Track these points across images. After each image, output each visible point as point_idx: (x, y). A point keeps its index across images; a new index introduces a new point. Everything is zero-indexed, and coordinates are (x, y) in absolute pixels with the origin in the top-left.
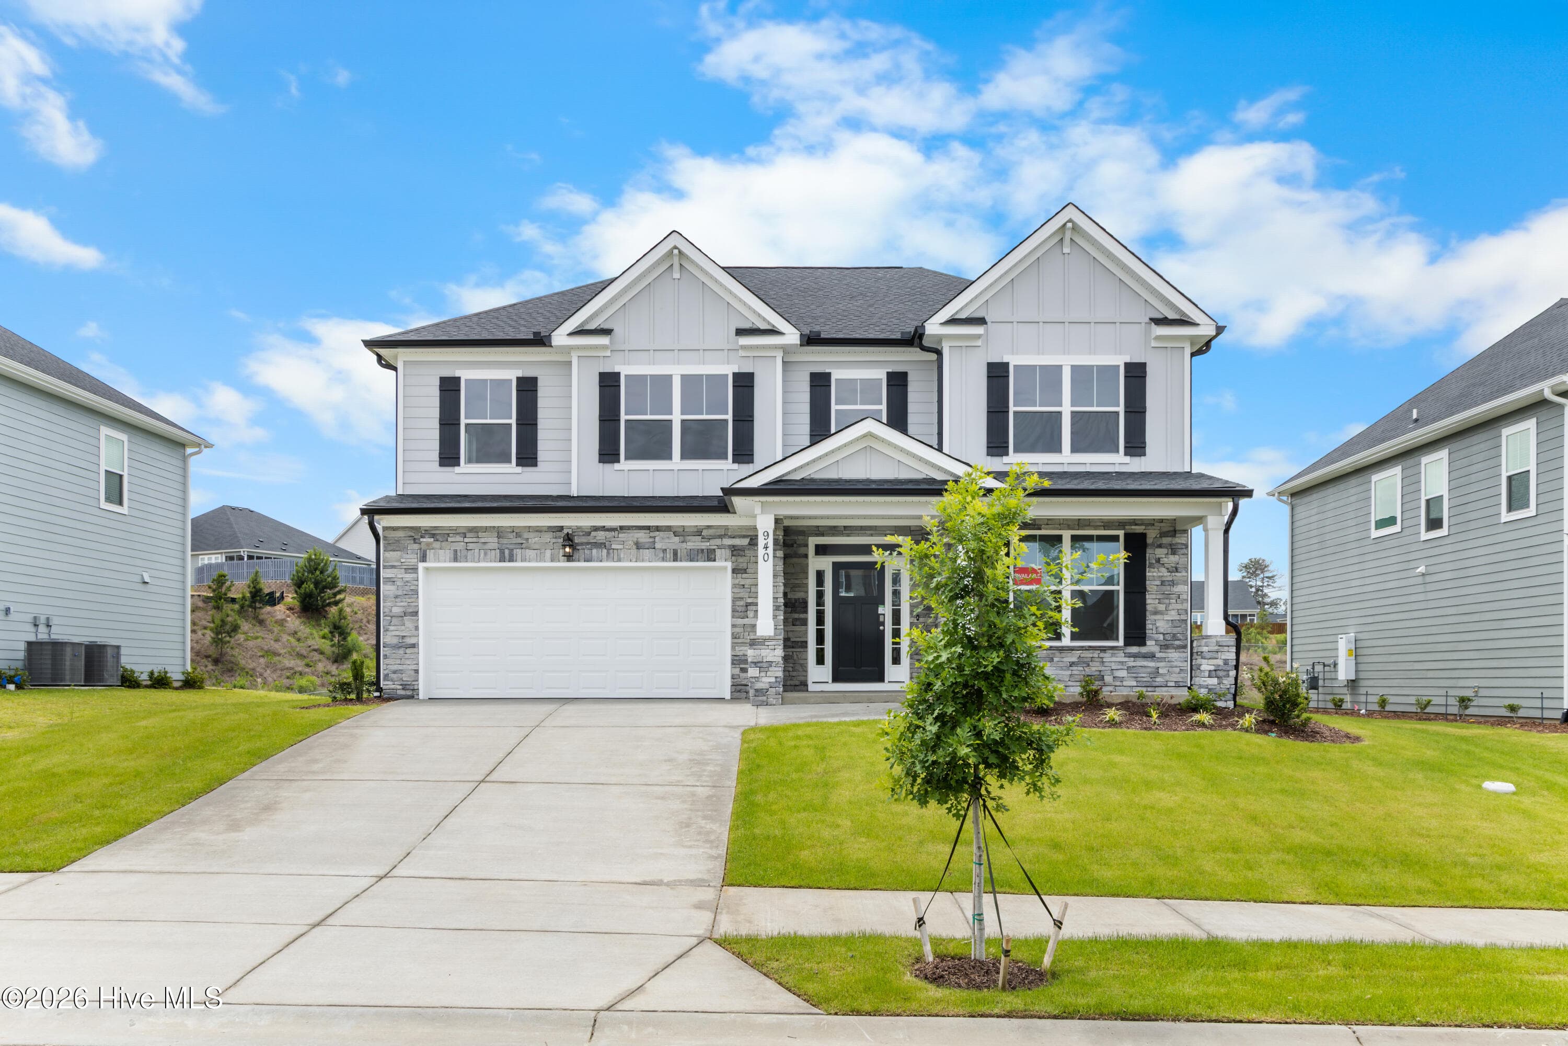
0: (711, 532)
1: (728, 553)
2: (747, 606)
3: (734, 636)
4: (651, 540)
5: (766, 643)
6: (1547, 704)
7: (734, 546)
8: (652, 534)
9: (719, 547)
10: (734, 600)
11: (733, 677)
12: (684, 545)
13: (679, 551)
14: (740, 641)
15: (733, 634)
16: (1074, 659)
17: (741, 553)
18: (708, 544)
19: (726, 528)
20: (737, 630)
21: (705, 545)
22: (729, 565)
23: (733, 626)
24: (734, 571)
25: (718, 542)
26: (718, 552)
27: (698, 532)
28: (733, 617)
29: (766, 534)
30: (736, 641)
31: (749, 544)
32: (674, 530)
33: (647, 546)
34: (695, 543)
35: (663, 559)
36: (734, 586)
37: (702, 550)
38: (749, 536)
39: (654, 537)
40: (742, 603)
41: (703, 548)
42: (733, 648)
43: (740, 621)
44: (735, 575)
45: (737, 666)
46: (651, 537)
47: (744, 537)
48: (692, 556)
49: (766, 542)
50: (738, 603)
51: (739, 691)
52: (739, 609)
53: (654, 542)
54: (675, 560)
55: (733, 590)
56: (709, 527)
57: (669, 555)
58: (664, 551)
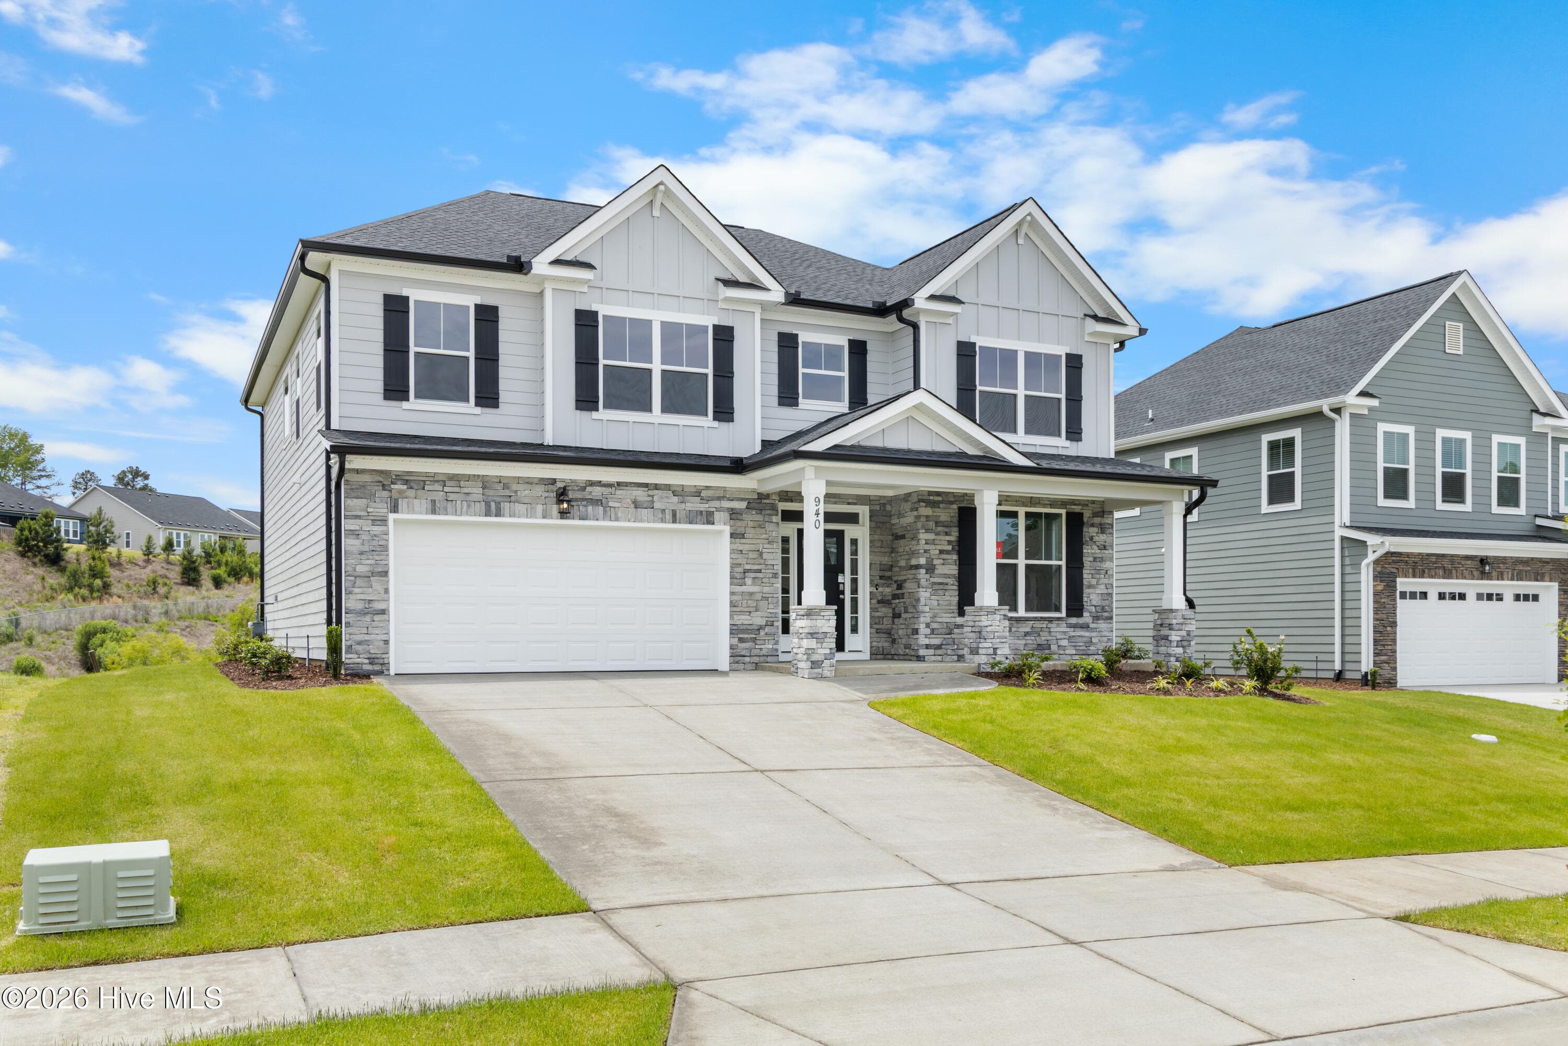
0: (710, 493)
1: (725, 516)
2: (744, 573)
3: (733, 605)
4: (650, 499)
5: (822, 614)
6: (1320, 665)
7: (732, 509)
8: (651, 493)
9: (718, 510)
10: (733, 566)
11: (732, 647)
12: (683, 506)
13: (678, 512)
14: (738, 609)
15: (731, 602)
16: (1028, 629)
17: (739, 516)
18: (707, 506)
19: (724, 489)
20: (735, 598)
21: (704, 507)
22: (727, 530)
23: (732, 593)
24: (732, 535)
25: (716, 504)
26: (717, 515)
27: (697, 493)
28: (731, 584)
29: (817, 500)
30: (735, 609)
31: (747, 508)
32: (673, 489)
33: (645, 505)
34: (694, 504)
35: (663, 520)
36: (733, 551)
37: (701, 512)
38: (747, 499)
39: (653, 496)
40: (740, 570)
41: (702, 509)
42: (731, 617)
43: (738, 589)
44: (733, 540)
45: (736, 636)
46: (649, 496)
47: (742, 500)
48: (691, 519)
49: (817, 508)
50: (737, 570)
51: (737, 663)
52: (738, 576)
53: (653, 502)
54: (674, 521)
55: (733, 556)
56: (708, 488)
57: (669, 516)
58: (663, 511)
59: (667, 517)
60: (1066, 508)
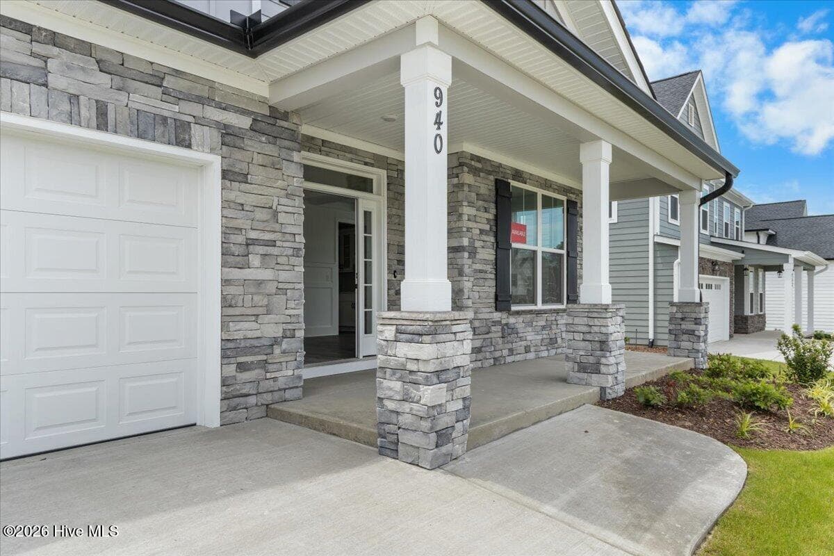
0: (182, 85)
1: (214, 136)
2: (247, 245)
3: (226, 303)
4: (37, 63)
6: (639, 335)
7: (226, 126)
8: (37, 48)
9: (200, 121)
10: (227, 232)
11: (225, 382)
12: (123, 97)
13: (111, 108)
14: (237, 311)
15: (224, 298)
17: (238, 142)
18: (176, 108)
19: (211, 85)
20: (232, 290)
21: (170, 110)
22: (215, 163)
23: (226, 282)
24: (225, 174)
25: (196, 109)
26: (196, 130)
27: (156, 77)
28: (224, 265)
29: (438, 92)
30: (230, 311)
31: (252, 129)
32: (100, 55)
33: (24, 74)
34: (145, 99)
35: (72, 119)
36: (226, 204)
37: (165, 119)
38: (253, 113)
39: (45, 59)
40: (240, 239)
41: (166, 114)
42: (224, 326)
43: (236, 274)
44: (228, 183)
45: (233, 360)
46: (33, 54)
47: (244, 112)
48: (143, 127)
49: (438, 110)
50: (233, 238)
51: (235, 409)
52: (236, 250)
53: (45, 71)
54: (102, 125)
55: (226, 212)
56: (177, 73)
57: (87, 112)
58: (74, 98)
59: (84, 112)
60: (567, 196)
